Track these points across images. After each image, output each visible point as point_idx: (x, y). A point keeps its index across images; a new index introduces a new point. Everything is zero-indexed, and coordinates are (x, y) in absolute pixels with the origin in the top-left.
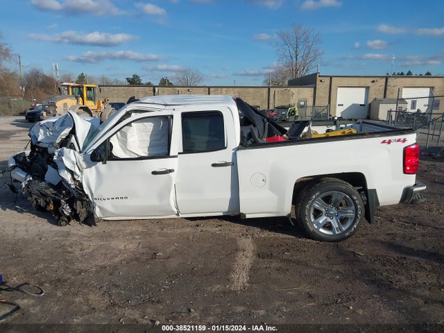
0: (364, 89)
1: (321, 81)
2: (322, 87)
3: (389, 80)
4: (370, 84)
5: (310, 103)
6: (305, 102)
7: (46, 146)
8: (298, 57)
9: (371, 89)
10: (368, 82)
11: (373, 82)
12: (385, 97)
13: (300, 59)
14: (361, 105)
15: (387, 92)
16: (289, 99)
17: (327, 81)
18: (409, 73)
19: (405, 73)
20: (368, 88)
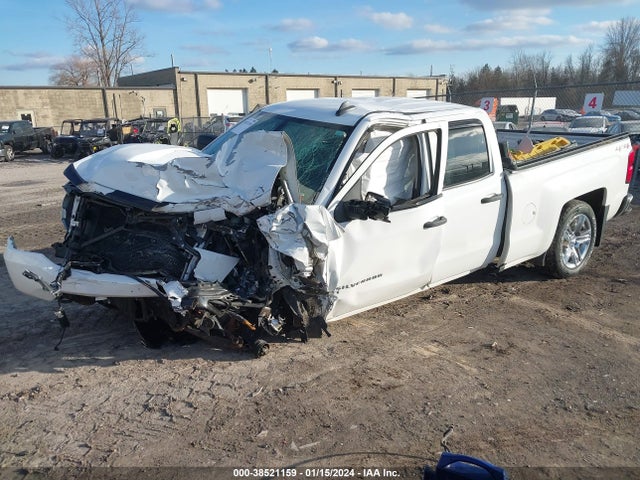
0: (240, 92)
1: (182, 80)
2: (185, 88)
3: (270, 79)
4: (248, 85)
5: (171, 112)
6: (164, 111)
7: (188, 208)
8: (105, 41)
9: (249, 91)
10: (243, 81)
11: (251, 81)
12: (268, 102)
13: (109, 46)
14: (240, 114)
15: (270, 95)
16: (138, 109)
17: (190, 79)
18: (253, 70)
19: (249, 71)
20: (245, 90)
